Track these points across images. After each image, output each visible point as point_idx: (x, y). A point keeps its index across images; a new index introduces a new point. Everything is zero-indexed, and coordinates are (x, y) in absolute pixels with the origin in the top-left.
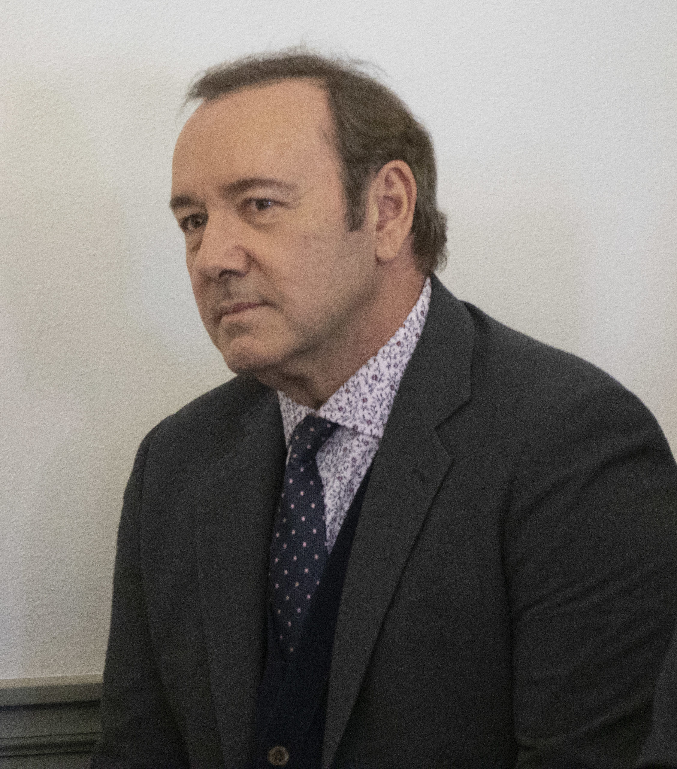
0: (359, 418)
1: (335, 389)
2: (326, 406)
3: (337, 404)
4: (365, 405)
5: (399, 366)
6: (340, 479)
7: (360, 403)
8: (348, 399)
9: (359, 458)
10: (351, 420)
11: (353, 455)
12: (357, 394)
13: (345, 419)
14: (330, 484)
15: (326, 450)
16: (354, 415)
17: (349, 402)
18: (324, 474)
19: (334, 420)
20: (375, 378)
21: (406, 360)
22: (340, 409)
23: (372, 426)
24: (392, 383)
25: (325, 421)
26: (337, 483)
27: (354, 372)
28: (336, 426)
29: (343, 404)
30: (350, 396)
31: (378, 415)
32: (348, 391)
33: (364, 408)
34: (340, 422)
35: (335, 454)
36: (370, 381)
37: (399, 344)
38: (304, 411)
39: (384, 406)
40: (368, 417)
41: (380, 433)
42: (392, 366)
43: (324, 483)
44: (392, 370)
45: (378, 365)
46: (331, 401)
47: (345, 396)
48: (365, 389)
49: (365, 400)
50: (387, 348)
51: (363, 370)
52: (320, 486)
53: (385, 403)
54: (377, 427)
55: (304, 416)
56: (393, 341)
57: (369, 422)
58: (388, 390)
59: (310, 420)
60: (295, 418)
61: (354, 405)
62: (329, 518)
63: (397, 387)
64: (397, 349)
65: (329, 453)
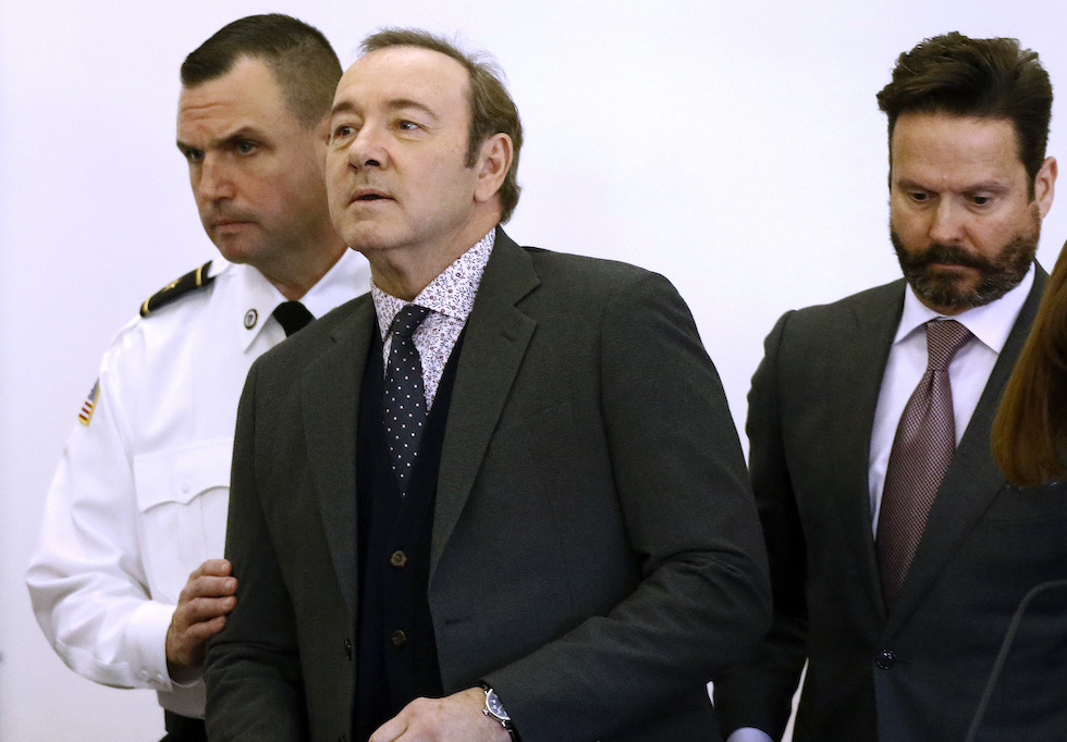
0: (445, 304)
1: (427, 284)
2: (420, 296)
3: (429, 294)
5: (477, 268)
6: (432, 349)
7: (447, 294)
8: (437, 290)
9: (446, 334)
10: (439, 305)
11: (442, 333)
12: (445, 287)
13: (435, 305)
14: (425, 352)
15: (418, 332)
16: (442, 302)
17: (439, 293)
18: (419, 348)
19: (426, 307)
21: (482, 265)
22: (431, 298)
23: (456, 311)
24: (471, 280)
25: (419, 307)
27: (443, 270)
28: (428, 312)
29: (433, 294)
30: (439, 288)
31: (460, 302)
32: (437, 284)
33: (449, 297)
34: (431, 307)
35: (426, 335)
36: (455, 277)
37: (476, 252)
38: (401, 303)
39: (465, 297)
40: (453, 304)
41: (462, 316)
42: (472, 269)
44: (471, 271)
45: (461, 266)
46: (424, 292)
47: (435, 288)
48: (451, 283)
49: (451, 292)
50: (467, 255)
51: (450, 269)
52: (417, 355)
53: (466, 294)
54: (460, 311)
55: (401, 307)
56: (472, 250)
57: (454, 308)
58: (467, 284)
59: (406, 308)
60: (394, 311)
61: (442, 294)
63: (475, 284)
64: (476, 256)
65: (420, 333)
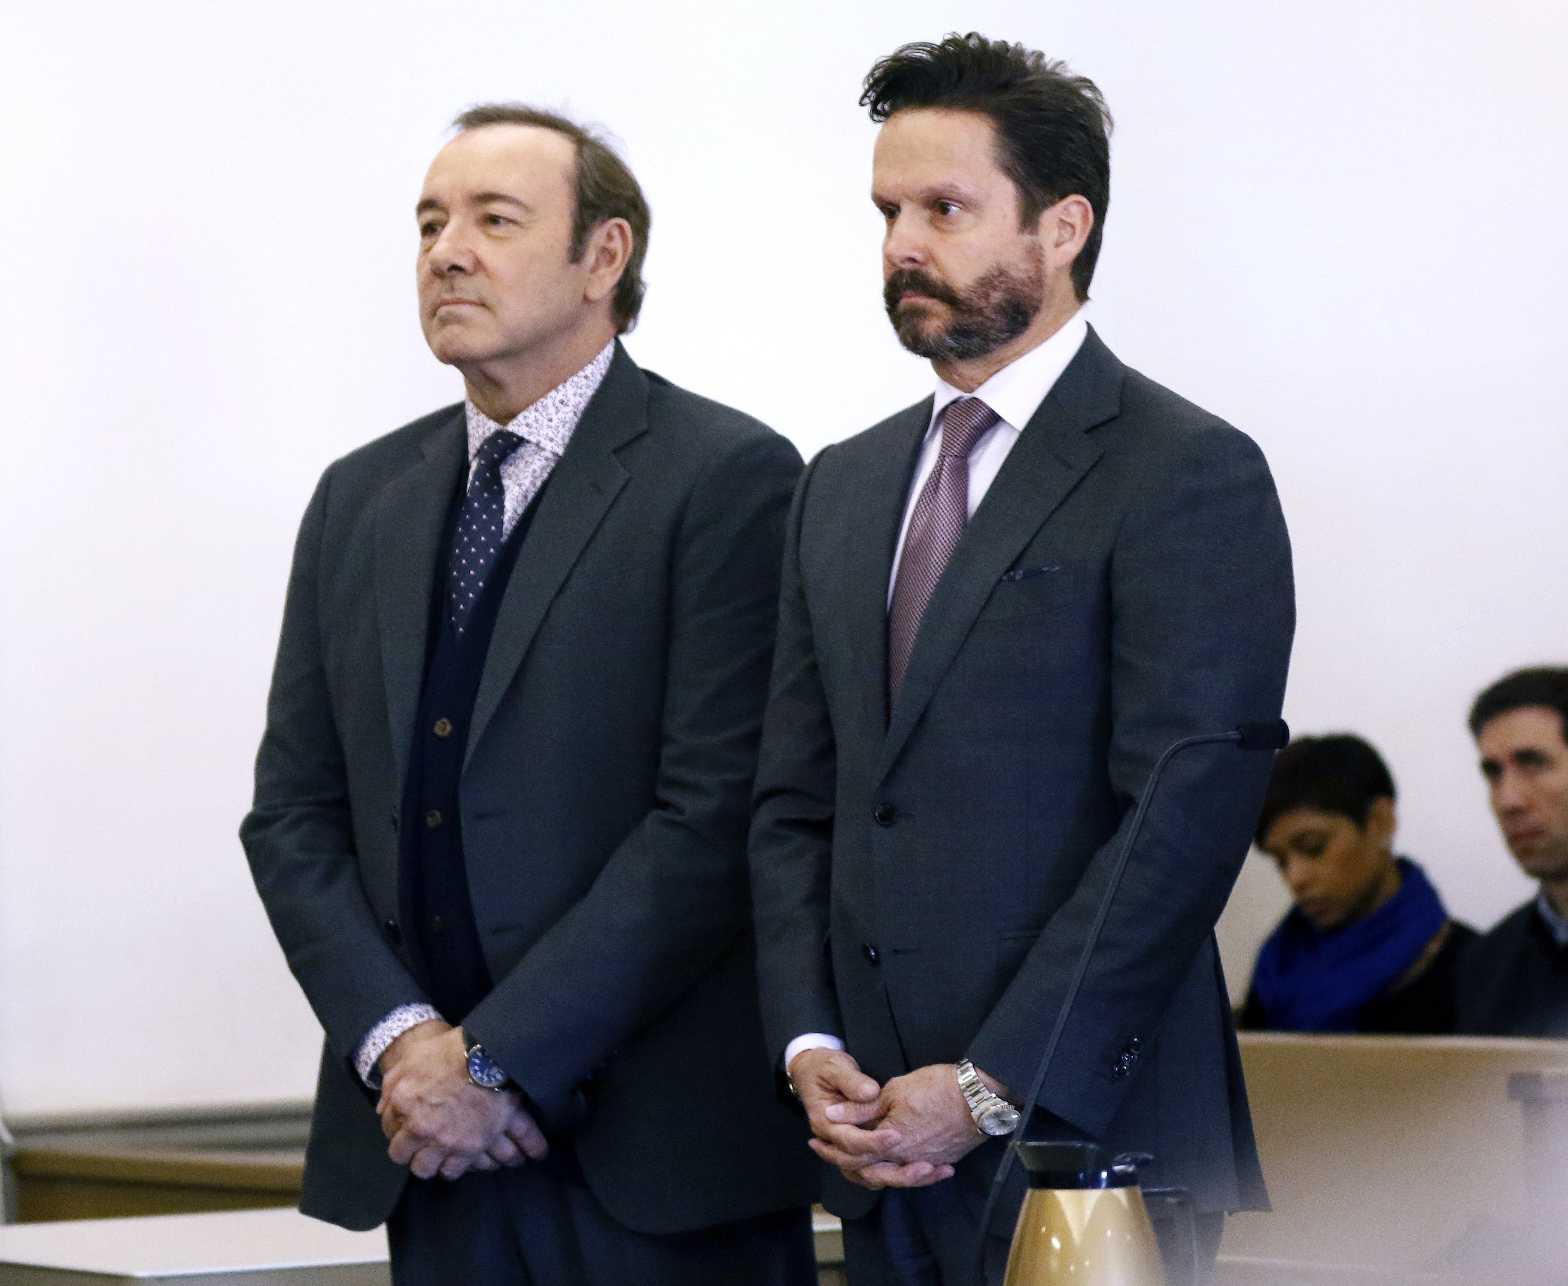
0: (543, 435)
1: (525, 407)
2: (515, 422)
3: (526, 420)
4: (550, 424)
5: (584, 396)
6: (520, 485)
7: (546, 422)
8: (536, 417)
9: (538, 470)
10: (535, 435)
11: (533, 467)
12: (544, 414)
13: (531, 434)
14: (511, 489)
15: (509, 462)
16: (539, 431)
17: (537, 420)
18: (506, 482)
19: (520, 434)
20: (562, 402)
21: (590, 393)
22: (528, 425)
23: (553, 444)
24: (575, 410)
25: (511, 435)
26: (517, 488)
27: (544, 395)
28: (521, 441)
29: (530, 421)
30: (538, 414)
31: (560, 435)
32: (536, 410)
33: (549, 427)
34: (526, 437)
35: (517, 467)
36: (558, 404)
37: (586, 377)
38: (493, 426)
39: (566, 428)
40: (551, 435)
41: (560, 451)
42: (578, 395)
43: (505, 488)
44: (578, 399)
45: (566, 391)
46: (520, 417)
47: (533, 414)
48: (552, 410)
49: (550, 420)
50: (575, 379)
51: (553, 394)
52: (501, 491)
53: (568, 425)
54: (558, 445)
55: (493, 430)
56: (581, 373)
57: (551, 440)
58: (571, 415)
59: (498, 434)
60: (484, 433)
61: (540, 422)
62: (506, 518)
63: (579, 415)
64: (584, 381)
65: (510, 465)
